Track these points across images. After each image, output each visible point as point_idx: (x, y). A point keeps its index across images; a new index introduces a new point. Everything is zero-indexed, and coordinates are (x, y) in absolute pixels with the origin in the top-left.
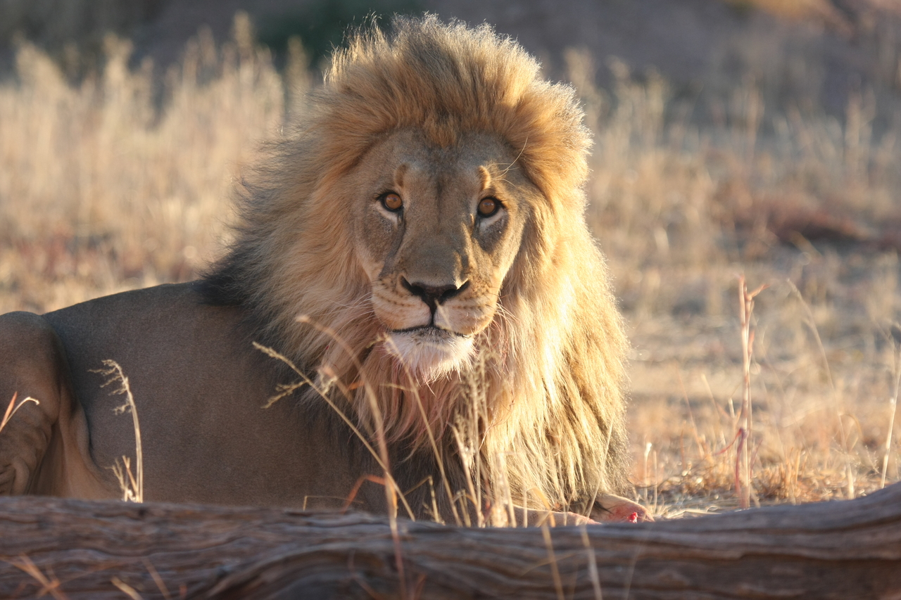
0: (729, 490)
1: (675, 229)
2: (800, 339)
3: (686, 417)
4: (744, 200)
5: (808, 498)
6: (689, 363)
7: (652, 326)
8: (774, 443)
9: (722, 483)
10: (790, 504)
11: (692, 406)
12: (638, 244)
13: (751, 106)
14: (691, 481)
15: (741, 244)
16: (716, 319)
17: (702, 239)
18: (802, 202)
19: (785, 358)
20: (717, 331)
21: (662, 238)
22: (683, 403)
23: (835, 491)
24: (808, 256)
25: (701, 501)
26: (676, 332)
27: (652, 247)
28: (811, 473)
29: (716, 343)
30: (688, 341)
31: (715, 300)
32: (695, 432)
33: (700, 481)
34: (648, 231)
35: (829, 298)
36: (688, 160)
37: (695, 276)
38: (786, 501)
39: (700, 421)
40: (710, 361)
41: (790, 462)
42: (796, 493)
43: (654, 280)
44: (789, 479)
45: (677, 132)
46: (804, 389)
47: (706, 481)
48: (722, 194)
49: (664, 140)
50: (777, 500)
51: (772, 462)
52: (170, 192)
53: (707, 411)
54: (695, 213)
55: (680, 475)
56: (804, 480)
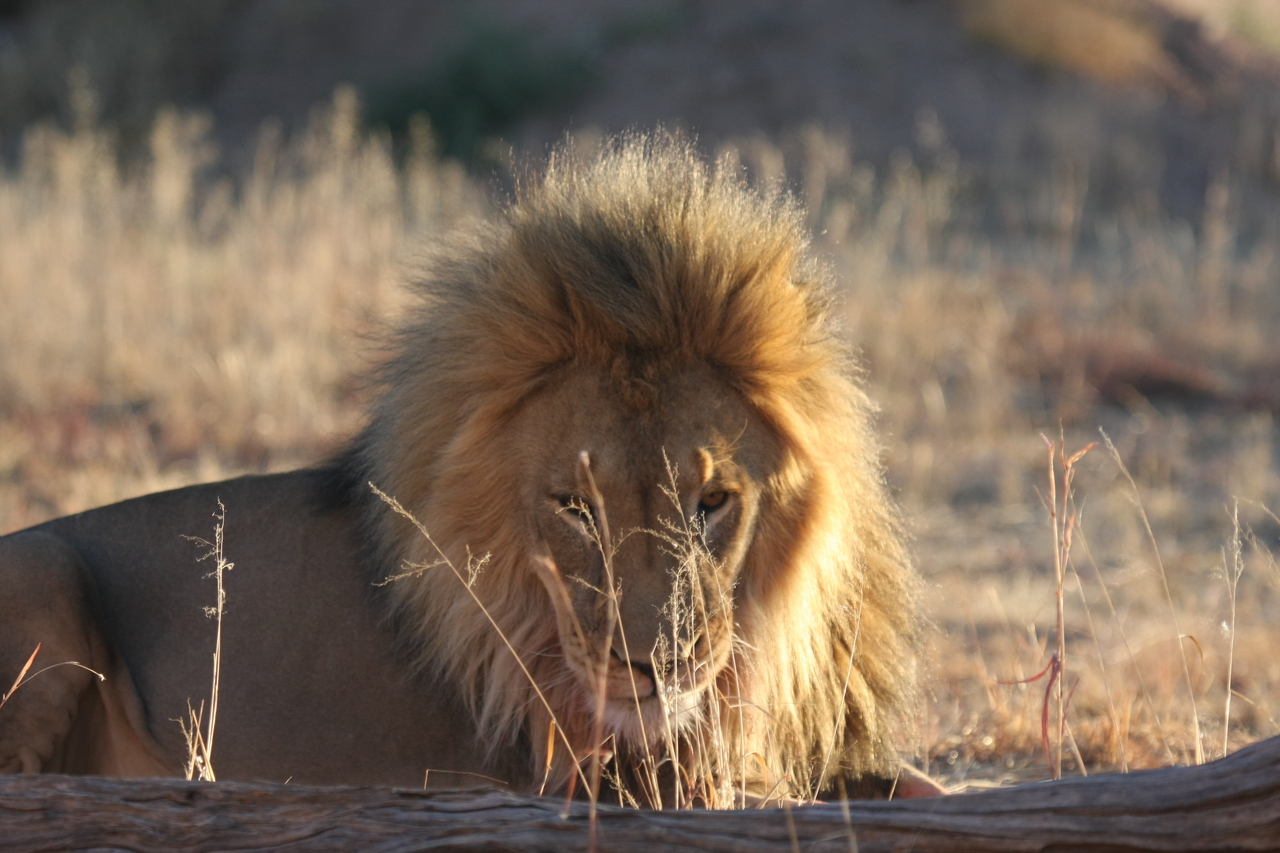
0: (1032, 753)
1: (956, 384)
2: (1132, 538)
3: (970, 651)
4: (1051, 340)
5: (1141, 765)
6: (978, 573)
7: (923, 521)
8: (1095, 687)
9: (1021, 744)
10: (1116, 774)
11: (980, 636)
12: (903, 405)
13: (1065, 209)
14: (976, 743)
15: (1048, 405)
16: (1015, 512)
17: (993, 397)
18: (1136, 343)
19: (1111, 564)
20: (1015, 530)
21: (935, 397)
22: (967, 630)
23: (1180, 754)
24: (1144, 421)
25: (990, 770)
26: (957, 530)
27: (921, 409)
28: (1146, 729)
29: (1014, 546)
30: (974, 542)
31: (1012, 483)
32: (983, 672)
33: (989, 741)
34: (914, 386)
35: (1175, 479)
36: (975, 284)
37: (981, 449)
38: (1111, 769)
39: (990, 656)
40: (1005, 570)
41: (1115, 713)
42: (1126, 758)
43: (924, 457)
44: (1116, 736)
45: (959, 246)
46: (1140, 609)
47: (998, 741)
48: (1021, 333)
49: (940, 257)
50: (1098, 768)
51: (1092, 713)
52: (237, 339)
53: (1001, 642)
54: (983, 361)
55: (959, 733)
56: (1137, 739)
